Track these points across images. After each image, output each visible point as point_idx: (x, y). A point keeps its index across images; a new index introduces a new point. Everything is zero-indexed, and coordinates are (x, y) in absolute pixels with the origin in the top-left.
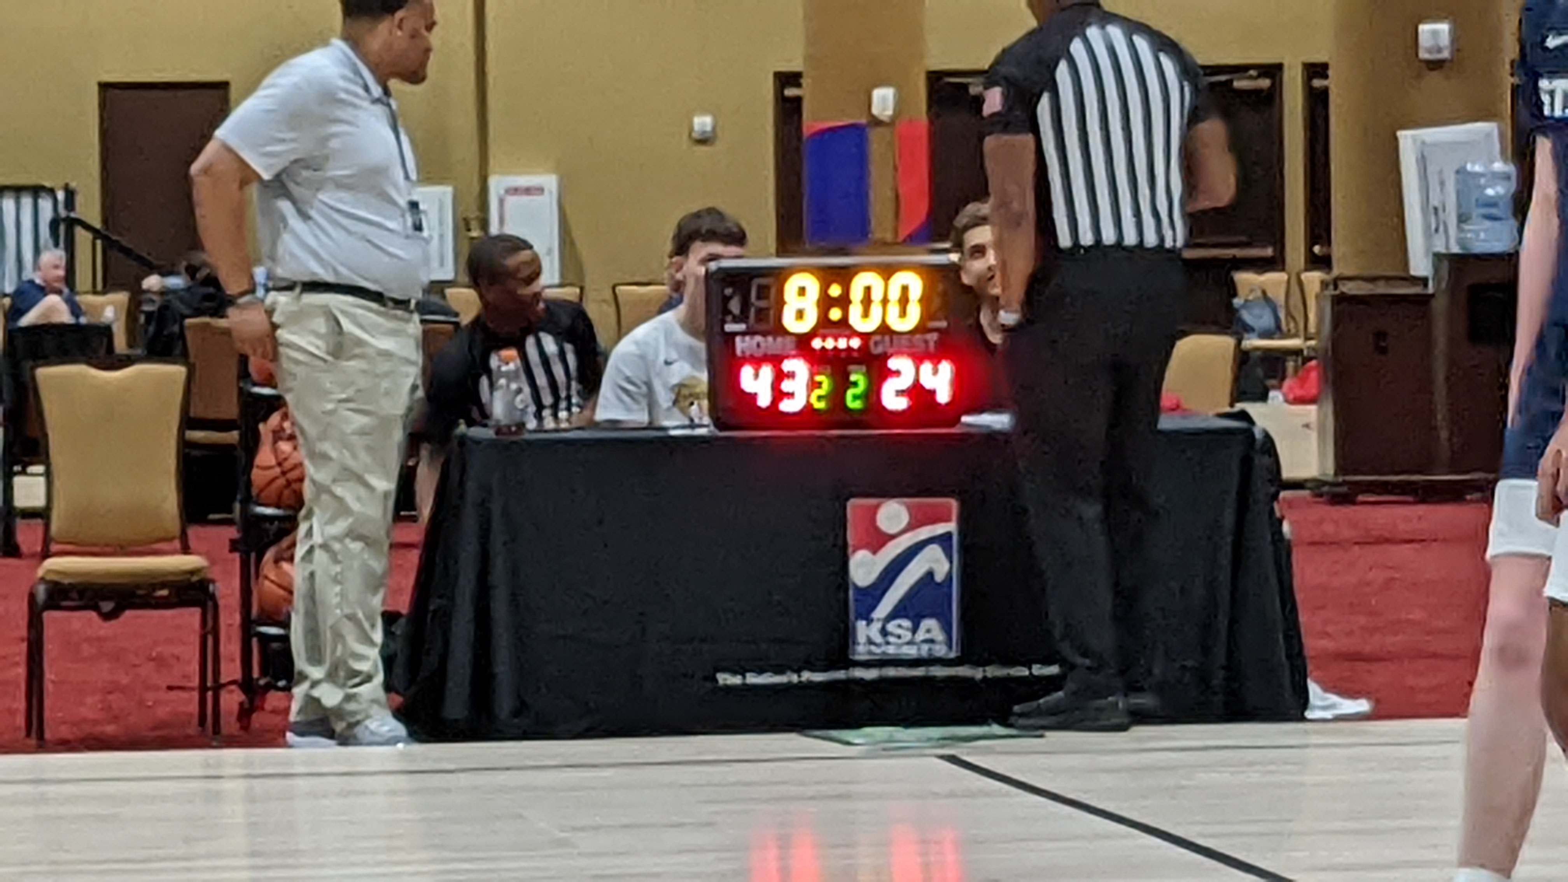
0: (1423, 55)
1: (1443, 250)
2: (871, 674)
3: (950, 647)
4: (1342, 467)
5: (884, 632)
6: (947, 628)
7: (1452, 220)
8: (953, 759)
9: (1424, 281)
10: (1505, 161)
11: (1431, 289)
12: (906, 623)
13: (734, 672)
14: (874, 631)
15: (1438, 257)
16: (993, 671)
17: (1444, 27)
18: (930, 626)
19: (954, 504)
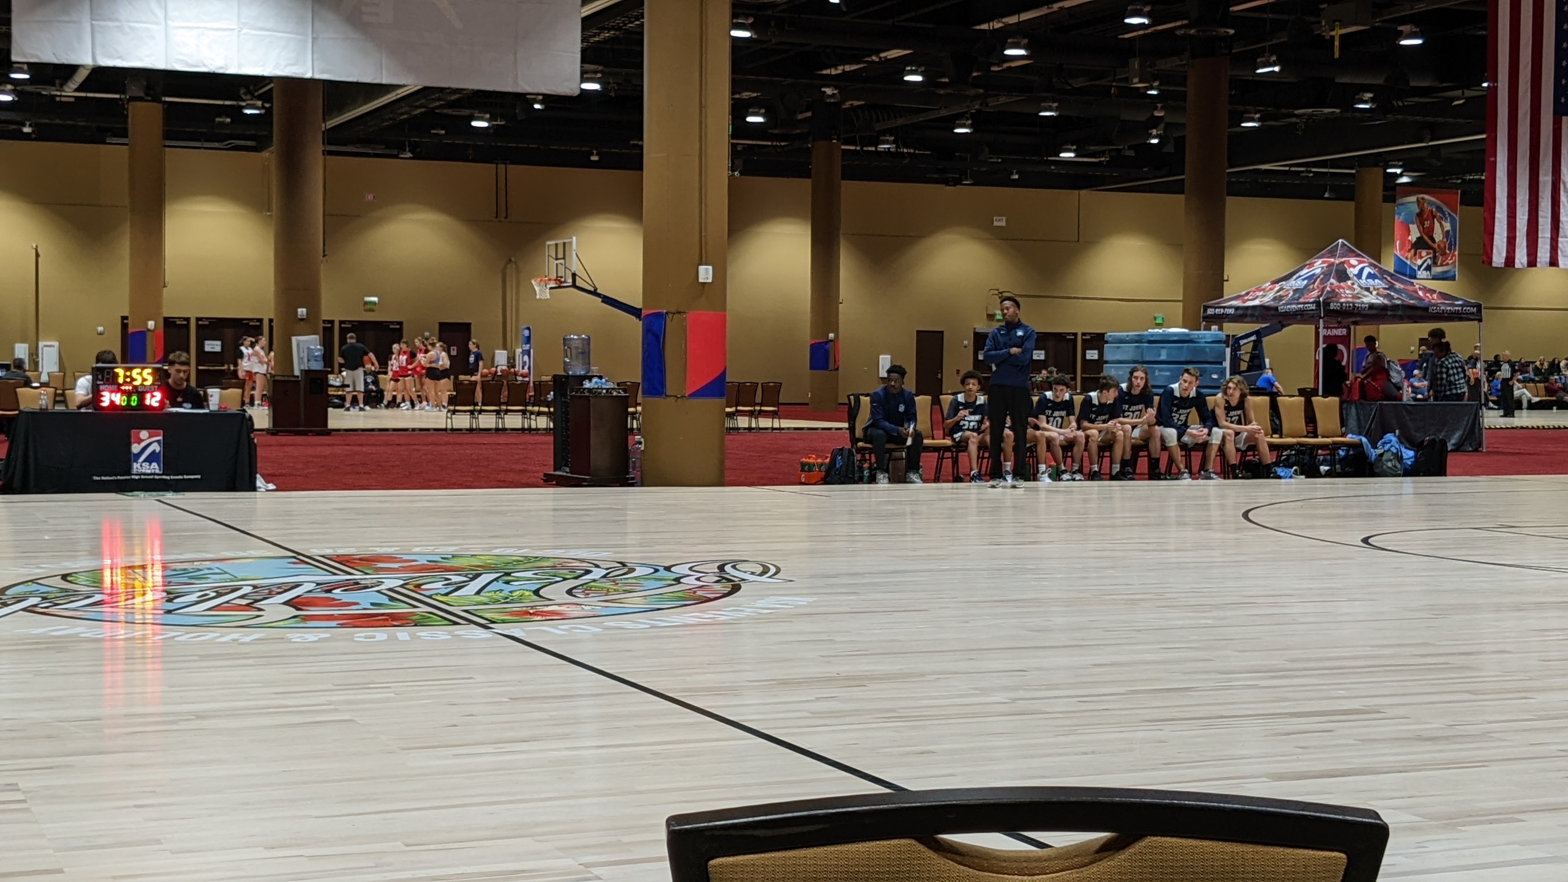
0: (299, 317)
1: (302, 368)
2: (137, 477)
3: (160, 470)
4: (274, 426)
5: (141, 466)
6: (159, 465)
7: (306, 360)
8: (159, 501)
9: (298, 377)
10: (320, 345)
11: (300, 379)
12: (148, 464)
13: (98, 476)
14: (138, 465)
15: (302, 371)
16: (172, 477)
17: (304, 310)
18: (154, 465)
19: (161, 432)
